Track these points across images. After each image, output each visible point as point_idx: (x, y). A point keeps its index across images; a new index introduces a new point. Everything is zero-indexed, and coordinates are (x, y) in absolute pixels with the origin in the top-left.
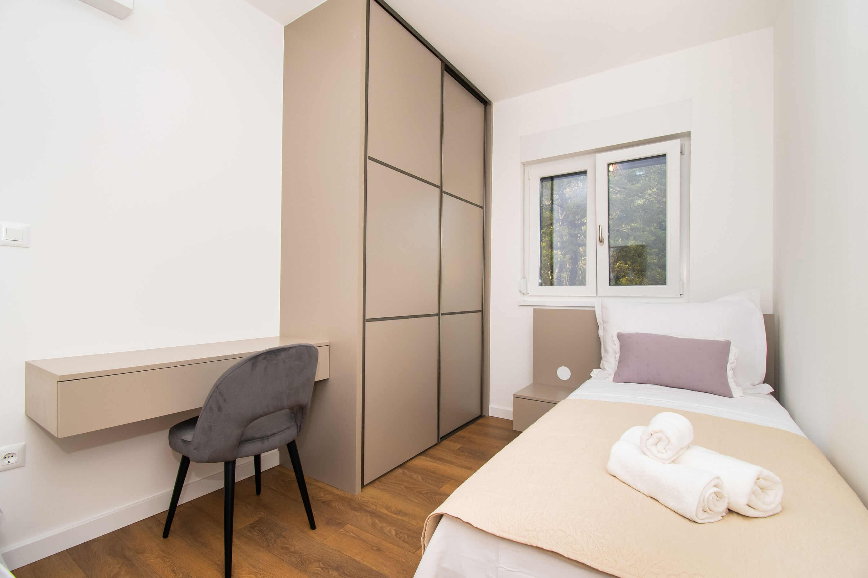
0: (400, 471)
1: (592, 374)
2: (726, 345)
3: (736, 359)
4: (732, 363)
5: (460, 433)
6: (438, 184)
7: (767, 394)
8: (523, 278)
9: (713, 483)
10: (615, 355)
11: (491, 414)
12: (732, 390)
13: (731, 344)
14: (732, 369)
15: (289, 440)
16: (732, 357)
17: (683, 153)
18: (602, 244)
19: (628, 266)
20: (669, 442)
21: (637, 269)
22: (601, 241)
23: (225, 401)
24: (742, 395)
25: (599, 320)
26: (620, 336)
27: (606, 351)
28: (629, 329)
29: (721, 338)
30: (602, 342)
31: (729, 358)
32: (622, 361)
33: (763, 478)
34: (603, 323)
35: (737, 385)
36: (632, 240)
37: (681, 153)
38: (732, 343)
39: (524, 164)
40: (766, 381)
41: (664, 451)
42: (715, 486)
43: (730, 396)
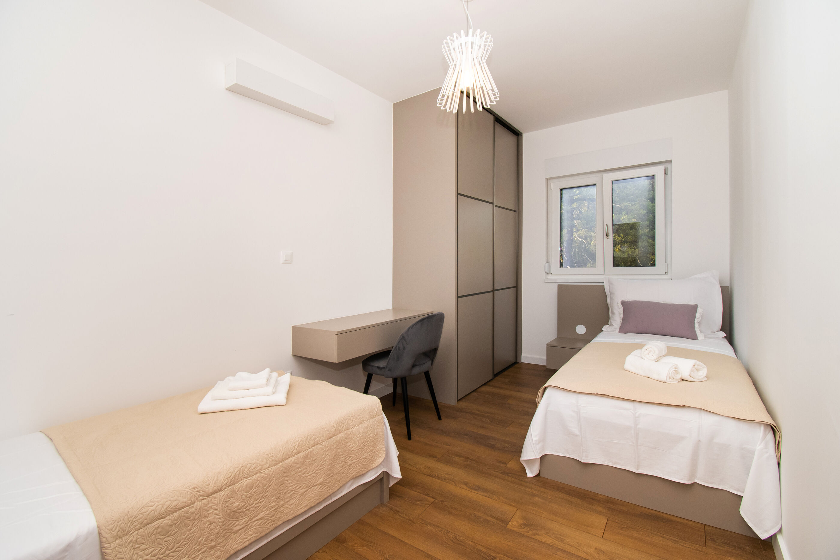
0: (475, 394)
1: (603, 329)
2: (694, 308)
3: (701, 316)
4: (698, 319)
5: (505, 373)
6: (492, 201)
7: (722, 338)
8: (547, 262)
9: (674, 367)
10: (620, 316)
11: (523, 360)
12: (698, 335)
13: (698, 307)
14: (698, 322)
15: (426, 370)
16: (698, 315)
17: (667, 174)
18: (608, 238)
19: (621, 238)
20: (655, 352)
21: (629, 240)
22: (607, 235)
23: (407, 344)
24: (704, 338)
25: (607, 292)
26: (623, 303)
27: (613, 313)
28: (630, 297)
29: (692, 303)
30: (610, 307)
31: (696, 315)
32: (624, 320)
33: (697, 365)
34: (610, 294)
35: (701, 332)
36: (625, 215)
37: (665, 173)
38: (699, 305)
39: (548, 179)
40: (722, 330)
41: (652, 356)
42: (675, 368)
43: (697, 339)
